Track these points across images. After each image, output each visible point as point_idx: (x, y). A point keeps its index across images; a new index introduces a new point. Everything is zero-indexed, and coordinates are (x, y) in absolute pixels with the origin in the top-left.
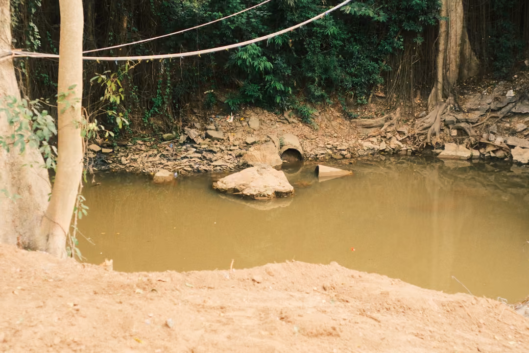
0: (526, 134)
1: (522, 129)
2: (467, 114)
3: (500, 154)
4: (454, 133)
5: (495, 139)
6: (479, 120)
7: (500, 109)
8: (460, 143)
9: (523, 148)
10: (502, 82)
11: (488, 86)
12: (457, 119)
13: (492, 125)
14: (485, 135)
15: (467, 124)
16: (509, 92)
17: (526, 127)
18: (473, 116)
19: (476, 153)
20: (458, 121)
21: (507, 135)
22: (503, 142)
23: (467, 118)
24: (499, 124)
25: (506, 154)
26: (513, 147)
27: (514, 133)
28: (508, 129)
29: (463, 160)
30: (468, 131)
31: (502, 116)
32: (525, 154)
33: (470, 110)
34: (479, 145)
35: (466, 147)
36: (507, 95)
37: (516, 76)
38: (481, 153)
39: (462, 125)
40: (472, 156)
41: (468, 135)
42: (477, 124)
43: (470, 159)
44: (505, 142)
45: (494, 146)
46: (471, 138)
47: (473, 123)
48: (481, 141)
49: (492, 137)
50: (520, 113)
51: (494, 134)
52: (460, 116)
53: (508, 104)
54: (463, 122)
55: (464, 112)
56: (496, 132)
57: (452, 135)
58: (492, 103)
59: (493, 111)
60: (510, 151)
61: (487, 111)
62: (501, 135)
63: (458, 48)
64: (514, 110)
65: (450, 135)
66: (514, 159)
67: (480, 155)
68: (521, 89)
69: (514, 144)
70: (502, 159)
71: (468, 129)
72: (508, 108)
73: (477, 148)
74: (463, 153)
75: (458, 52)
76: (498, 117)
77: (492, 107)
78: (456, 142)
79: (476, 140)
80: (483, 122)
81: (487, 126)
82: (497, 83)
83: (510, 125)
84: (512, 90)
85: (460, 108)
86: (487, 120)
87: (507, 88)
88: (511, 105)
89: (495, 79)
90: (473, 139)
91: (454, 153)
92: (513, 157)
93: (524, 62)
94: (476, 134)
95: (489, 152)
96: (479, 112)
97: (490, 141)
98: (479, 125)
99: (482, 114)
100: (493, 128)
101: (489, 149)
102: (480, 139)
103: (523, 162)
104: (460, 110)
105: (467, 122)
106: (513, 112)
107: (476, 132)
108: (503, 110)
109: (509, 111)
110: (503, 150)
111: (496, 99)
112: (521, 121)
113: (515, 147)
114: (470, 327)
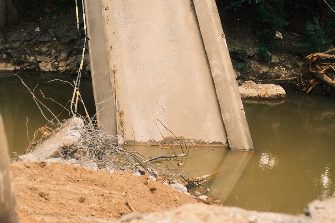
0: (48, 54)
1: (45, 51)
2: (11, 44)
3: (33, 67)
4: (5, 56)
5: (29, 58)
6: (19, 47)
7: (32, 39)
8: (9, 62)
9: (46, 62)
10: (32, 23)
11: (24, 26)
12: (5, 47)
13: (27, 49)
14: (23, 56)
15: (12, 50)
16: (36, 29)
17: (47, 49)
18: (16, 45)
19: (18, 68)
20: (6, 49)
21: (36, 55)
22: (34, 59)
23: (12, 46)
24: (31, 49)
25: (37, 67)
26: (40, 62)
27: (40, 53)
28: (37, 51)
29: (11, 72)
30: (12, 54)
31: (33, 43)
32: (48, 66)
33: (14, 42)
34: (19, 63)
35: (12, 65)
36: (35, 31)
37: (40, 19)
38: (21, 67)
39: (9, 51)
40: (15, 69)
41: (12, 57)
42: (18, 50)
43: (15, 71)
44: (35, 59)
45: (29, 62)
46: (14, 58)
47: (15, 49)
48: (21, 60)
49: (28, 57)
50: (44, 41)
51: (29, 55)
52: (7, 46)
53: (37, 36)
54: (9, 49)
55: (10, 43)
56: (29, 54)
57: (4, 57)
58: (27, 36)
59: (27, 41)
60: (39, 65)
61: (24, 41)
62: (33, 55)
63: (4, 4)
64: (40, 40)
65: (2, 57)
66: (41, 69)
67: (21, 69)
68: (43, 27)
69: (41, 60)
70: (34, 70)
71: (12, 53)
72: (36, 38)
73: (19, 65)
74: (10, 68)
75: (4, 6)
76: (31, 45)
77: (27, 38)
78: (6, 62)
79: (17, 59)
80: (21, 48)
81: (25, 50)
82: (29, 24)
84: (38, 28)
85: (7, 41)
86: (24, 47)
88: (38, 37)
89: (28, 21)
90: (15, 59)
91: (4, 69)
92: (40, 68)
93: (45, 10)
94: (17, 56)
95: (26, 66)
96: (18, 42)
97: (26, 59)
98: (19, 50)
99: (21, 43)
100: (28, 51)
101: (26, 64)
102: (20, 59)
103: (46, 71)
105: (11, 49)
106: (39, 41)
107: (17, 55)
108: (34, 40)
109: (37, 40)
110: (35, 65)
111: (29, 34)
112: (45, 46)
113: (42, 62)
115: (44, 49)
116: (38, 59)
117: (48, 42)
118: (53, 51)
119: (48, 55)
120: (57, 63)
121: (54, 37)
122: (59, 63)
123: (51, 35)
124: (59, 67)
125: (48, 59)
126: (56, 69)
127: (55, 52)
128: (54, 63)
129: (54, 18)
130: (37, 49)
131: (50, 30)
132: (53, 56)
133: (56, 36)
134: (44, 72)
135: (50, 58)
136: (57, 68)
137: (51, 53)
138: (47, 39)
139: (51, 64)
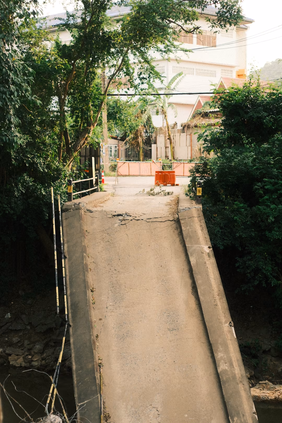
115: (15, 340)
116: (7, 352)
117: (20, 330)
118: (26, 342)
119: (19, 347)
120: (30, 357)
121: (28, 325)
122: (32, 357)
123: (24, 323)
124: (33, 361)
125: (20, 351)
126: (28, 364)
127: (29, 343)
128: (26, 356)
129: (29, 302)
130: (7, 339)
131: (24, 316)
132: (25, 348)
133: (30, 324)
134: (15, 367)
135: (22, 350)
136: (30, 363)
137: (23, 344)
138: (19, 327)
139: (23, 358)
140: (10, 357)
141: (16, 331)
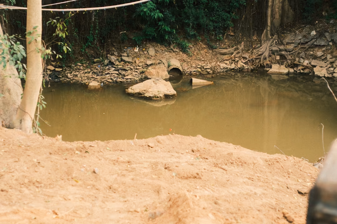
0: (323, 58)
1: (321, 55)
2: (286, 46)
3: (306, 71)
4: (278, 58)
5: (304, 62)
6: (293, 49)
7: (307, 42)
8: (282, 64)
9: (321, 67)
10: (308, 26)
11: (299, 28)
12: (279, 49)
13: (302, 53)
14: (297, 59)
15: (286, 52)
16: (312, 32)
17: (323, 54)
18: (291, 47)
19: (292, 70)
20: (281, 50)
21: (311, 59)
22: (308, 63)
23: (286, 48)
24: (306, 52)
25: (311, 71)
26: (315, 66)
27: (315, 57)
28: (312, 55)
29: (283, 75)
30: (286, 56)
31: (308, 47)
32: (323, 71)
33: (288, 44)
34: (293, 66)
35: (286, 67)
36: (311, 34)
37: (317, 22)
38: (294, 70)
39: (283, 53)
40: (289, 72)
41: (287, 59)
42: (292, 52)
43: (288, 74)
44: (309, 63)
45: (303, 66)
46: (288, 61)
47: (290, 52)
48: (295, 63)
49: (302, 60)
50: (320, 45)
51: (303, 58)
52: (282, 47)
53: (312, 39)
54: (283, 51)
55: (284, 45)
56: (304, 57)
57: (277, 59)
58: (302, 39)
59: (302, 44)
60: (313, 69)
61: (299, 44)
62: (307, 59)
63: (281, 5)
64: (315, 43)
65: (275, 59)
66: (315, 74)
67: (294, 72)
68: (320, 30)
69: (316, 65)
70: (307, 74)
71: (287, 55)
72: (312, 42)
73: (292, 67)
74: (283, 70)
75: (280, 7)
76: (306, 48)
77: (302, 41)
78: (279, 64)
79: (292, 62)
80: (296, 51)
81: (299, 53)
82: (305, 26)
83: (313, 53)
84: (314, 31)
85: (281, 42)
86: (299, 50)
87: (312, 30)
88: (313, 40)
89: (304, 24)
90: (289, 62)
91: (278, 71)
92: (315, 73)
93: (322, 13)
94: (291, 58)
95: (300, 70)
96: (293, 45)
97: (300, 63)
98: (293, 53)
99: (296, 46)
100: (303, 54)
101: (300, 68)
102: (294, 62)
103: (321, 76)
104: (282, 44)
105: (286, 50)
106: (315, 45)
107: (292, 57)
108: (309, 43)
109: (313, 44)
110: (308, 68)
111: (304, 36)
112: (320, 50)
113: (316, 67)
114: (283, 175)
115: (319, 53)
116: (312, 64)
117: (324, 46)
118: (329, 56)
119: (323, 60)
120: (332, 69)
121: (330, 42)
122: (334, 69)
123: (327, 40)
124: (335, 73)
125: (323, 63)
126: (331, 75)
127: (331, 57)
128: (329, 68)
129: (331, 22)
130: (312, 53)
131: (327, 34)
132: (328, 61)
133: (332, 41)
134: (319, 77)
135: (326, 63)
136: (332, 75)
137: (326, 58)
138: (323, 43)
139: (326, 69)
140: (314, 69)
141: (320, 46)
